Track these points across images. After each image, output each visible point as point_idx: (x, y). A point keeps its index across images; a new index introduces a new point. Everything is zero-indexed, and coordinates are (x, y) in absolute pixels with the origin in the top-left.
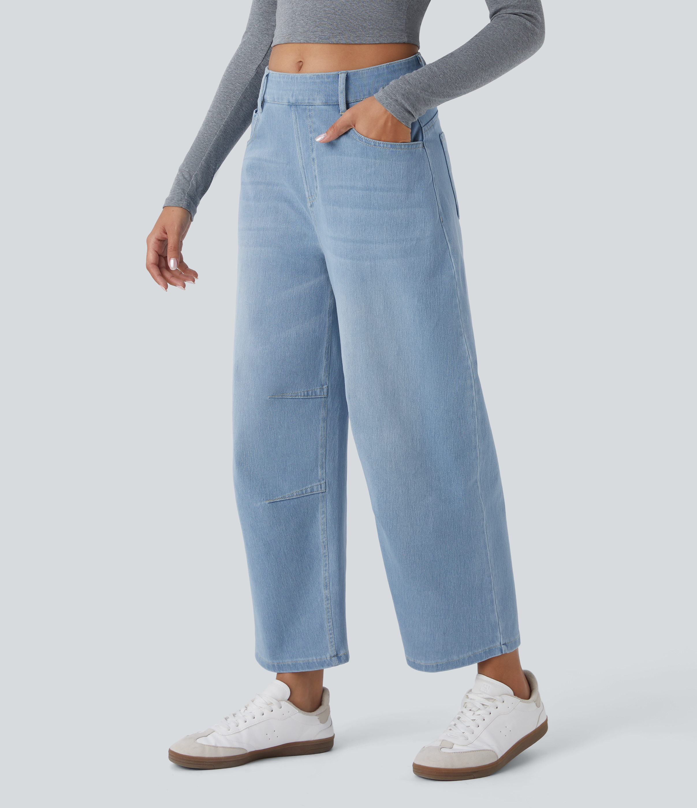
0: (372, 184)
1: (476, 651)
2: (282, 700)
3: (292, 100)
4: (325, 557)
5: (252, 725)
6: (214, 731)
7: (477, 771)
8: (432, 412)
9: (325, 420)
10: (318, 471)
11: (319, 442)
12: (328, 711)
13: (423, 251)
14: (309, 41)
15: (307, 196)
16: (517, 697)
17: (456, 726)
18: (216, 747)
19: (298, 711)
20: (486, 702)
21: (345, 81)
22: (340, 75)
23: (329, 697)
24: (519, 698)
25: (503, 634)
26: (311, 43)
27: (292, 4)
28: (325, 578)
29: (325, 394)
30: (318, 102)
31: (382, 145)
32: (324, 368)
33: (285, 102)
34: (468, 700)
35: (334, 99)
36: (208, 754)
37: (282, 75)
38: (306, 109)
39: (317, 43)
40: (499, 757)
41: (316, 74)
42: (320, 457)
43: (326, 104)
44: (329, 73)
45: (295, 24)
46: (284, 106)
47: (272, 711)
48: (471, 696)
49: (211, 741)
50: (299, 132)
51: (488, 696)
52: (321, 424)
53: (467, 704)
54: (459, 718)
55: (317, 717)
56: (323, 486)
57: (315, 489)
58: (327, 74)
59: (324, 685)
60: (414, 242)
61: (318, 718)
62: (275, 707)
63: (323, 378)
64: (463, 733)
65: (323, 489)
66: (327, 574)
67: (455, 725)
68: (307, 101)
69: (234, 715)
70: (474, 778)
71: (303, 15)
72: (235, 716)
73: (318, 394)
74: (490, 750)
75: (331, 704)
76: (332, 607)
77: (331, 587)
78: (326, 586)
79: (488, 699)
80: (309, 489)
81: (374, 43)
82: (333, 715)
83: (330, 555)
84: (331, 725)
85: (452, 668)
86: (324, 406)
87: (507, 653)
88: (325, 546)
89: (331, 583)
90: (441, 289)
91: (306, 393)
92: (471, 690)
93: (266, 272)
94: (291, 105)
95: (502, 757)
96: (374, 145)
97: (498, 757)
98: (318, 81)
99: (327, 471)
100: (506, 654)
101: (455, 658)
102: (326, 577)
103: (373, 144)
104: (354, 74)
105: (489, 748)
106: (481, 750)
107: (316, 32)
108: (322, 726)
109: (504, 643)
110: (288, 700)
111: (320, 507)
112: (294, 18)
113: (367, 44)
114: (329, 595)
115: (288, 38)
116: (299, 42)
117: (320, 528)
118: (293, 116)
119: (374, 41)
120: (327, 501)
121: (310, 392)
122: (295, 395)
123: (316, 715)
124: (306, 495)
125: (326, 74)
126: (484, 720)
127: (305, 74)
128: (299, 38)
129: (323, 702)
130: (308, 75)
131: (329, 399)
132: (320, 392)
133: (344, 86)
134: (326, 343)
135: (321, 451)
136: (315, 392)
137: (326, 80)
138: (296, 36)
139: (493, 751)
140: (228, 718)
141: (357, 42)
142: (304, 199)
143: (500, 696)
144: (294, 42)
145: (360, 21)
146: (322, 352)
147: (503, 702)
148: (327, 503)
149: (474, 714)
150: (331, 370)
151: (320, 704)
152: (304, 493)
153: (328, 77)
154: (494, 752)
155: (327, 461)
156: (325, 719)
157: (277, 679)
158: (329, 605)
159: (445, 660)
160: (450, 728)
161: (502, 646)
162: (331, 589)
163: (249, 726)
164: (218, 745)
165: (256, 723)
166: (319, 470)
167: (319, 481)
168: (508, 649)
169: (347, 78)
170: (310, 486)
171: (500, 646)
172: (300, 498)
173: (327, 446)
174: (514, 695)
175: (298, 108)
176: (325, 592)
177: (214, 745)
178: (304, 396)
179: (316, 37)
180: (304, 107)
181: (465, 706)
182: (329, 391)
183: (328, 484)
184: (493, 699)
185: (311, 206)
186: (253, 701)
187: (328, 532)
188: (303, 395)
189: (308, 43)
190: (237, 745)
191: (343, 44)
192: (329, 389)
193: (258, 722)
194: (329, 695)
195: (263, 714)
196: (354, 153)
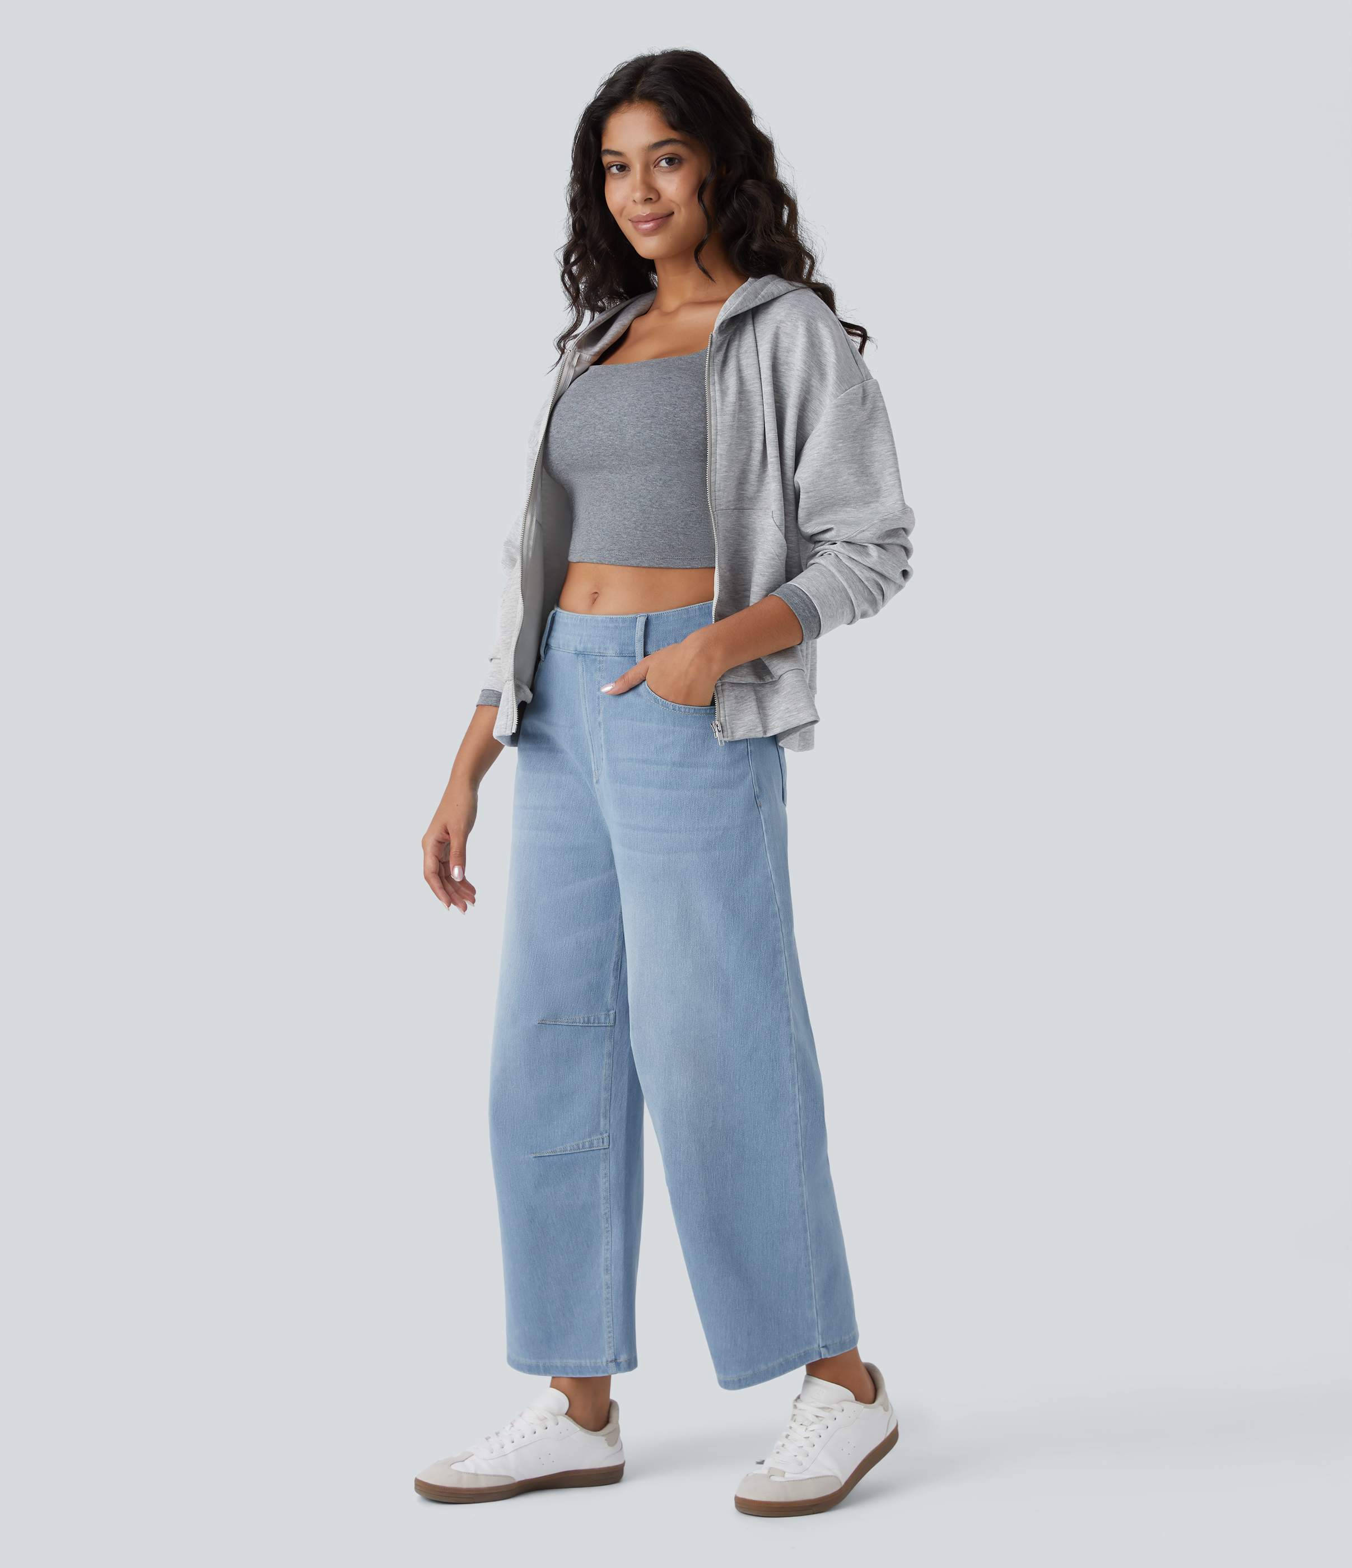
0: (669, 756)
1: (788, 1356)
2: (559, 1415)
3: (580, 648)
4: (607, 1232)
5: (522, 1446)
6: (473, 1455)
7: (817, 1504)
8: (736, 1050)
9: (610, 1055)
10: (599, 1121)
11: (603, 1083)
12: (617, 1430)
13: (731, 844)
14: (604, 562)
15: (593, 768)
16: (859, 1402)
17: (785, 1446)
18: (476, 1475)
19: (579, 1429)
20: (821, 1413)
21: (644, 626)
22: (638, 619)
23: (618, 1413)
24: (862, 1404)
25: (822, 1335)
26: (606, 564)
27: (589, 513)
28: (606, 1260)
29: (612, 1021)
30: (611, 652)
31: (683, 710)
32: (611, 989)
33: (572, 649)
34: (797, 1412)
35: (631, 648)
36: (466, 1484)
37: (569, 616)
38: (595, 660)
39: (613, 565)
40: (843, 1483)
41: (610, 616)
42: (602, 1103)
43: (621, 655)
44: (625, 616)
45: (590, 539)
46: (570, 654)
47: (546, 1428)
48: (799, 1405)
49: (469, 1466)
50: (586, 689)
51: (822, 1405)
52: (606, 1061)
53: (796, 1416)
54: (787, 1436)
55: (604, 1438)
56: (606, 1140)
57: (595, 1144)
58: (623, 616)
59: (612, 1397)
60: (721, 832)
61: (606, 1440)
62: (550, 1423)
63: (609, 1001)
64: (796, 1456)
65: (605, 1144)
66: (608, 1255)
67: (783, 1445)
68: (597, 651)
69: (497, 1434)
70: (814, 1514)
71: (600, 528)
72: (499, 1435)
73: (603, 1021)
74: (832, 1476)
75: (620, 1422)
76: (613, 1297)
77: (613, 1272)
78: (607, 1269)
79: (823, 1408)
80: (587, 1144)
81: (684, 567)
82: (623, 1435)
83: (613, 1230)
84: (621, 1449)
85: (760, 1382)
86: (610, 1038)
87: (828, 1357)
88: (607, 1219)
89: (613, 1267)
90: (754, 893)
91: (586, 1019)
92: (799, 1397)
93: (541, 862)
94: (578, 654)
95: (847, 1483)
96: (673, 709)
97: (841, 1482)
98: (611, 625)
99: (611, 1122)
100: (826, 1359)
101: (763, 1367)
102: (607, 1258)
103: (671, 707)
104: (657, 617)
105: (830, 1474)
106: (821, 1477)
107: (612, 550)
108: (610, 1450)
109: (824, 1345)
110: (566, 1414)
111: (601, 1168)
112: (589, 531)
113: (676, 568)
114: (610, 1282)
115: (581, 556)
116: (591, 561)
117: (602, 1196)
118: (580, 668)
119: (684, 565)
120: (611, 1160)
121: (592, 1018)
122: (572, 1021)
123: (603, 1436)
124: (583, 1150)
125: (621, 617)
126: (820, 1436)
127: (596, 616)
128: (592, 557)
129: (611, 1419)
130: (600, 617)
131: (617, 1029)
132: (605, 1019)
133: (643, 632)
134: (615, 956)
135: (604, 1095)
136: (598, 1018)
137: (621, 624)
138: (589, 553)
139: (835, 1477)
140: (490, 1438)
141: (662, 566)
142: (590, 774)
143: (837, 1403)
144: (586, 560)
145: (667, 539)
146: (609, 967)
147: (843, 1410)
148: (611, 1162)
149: (806, 1429)
150: (619, 992)
151: (607, 1421)
152: (581, 1148)
153: (624, 621)
154: (837, 1478)
155: (612, 1108)
156: (614, 1440)
157: (552, 1386)
158: (610, 1295)
159: (750, 1372)
160: (777, 1451)
161: (821, 1349)
162: (612, 1274)
163: (518, 1447)
164: (479, 1472)
165: (526, 1444)
166: (602, 1119)
167: (601, 1134)
168: (829, 1352)
169: (647, 623)
170: (588, 1140)
171: (818, 1349)
172: (575, 1154)
173: (613, 1089)
174: (856, 1400)
175: (587, 658)
176: (605, 1278)
177: (473, 1471)
178: (584, 1022)
179: (612, 557)
180: (594, 657)
181: (794, 1420)
182: (617, 1018)
183: (613, 1139)
184: (829, 1408)
185: (597, 782)
186: (521, 1416)
187: (612, 1201)
188: (582, 1021)
189: (602, 564)
190: (502, 1472)
191: (645, 567)
192: (617, 1016)
193: (528, 1443)
194: (618, 1409)
195: (535, 1433)
196: (649, 717)
